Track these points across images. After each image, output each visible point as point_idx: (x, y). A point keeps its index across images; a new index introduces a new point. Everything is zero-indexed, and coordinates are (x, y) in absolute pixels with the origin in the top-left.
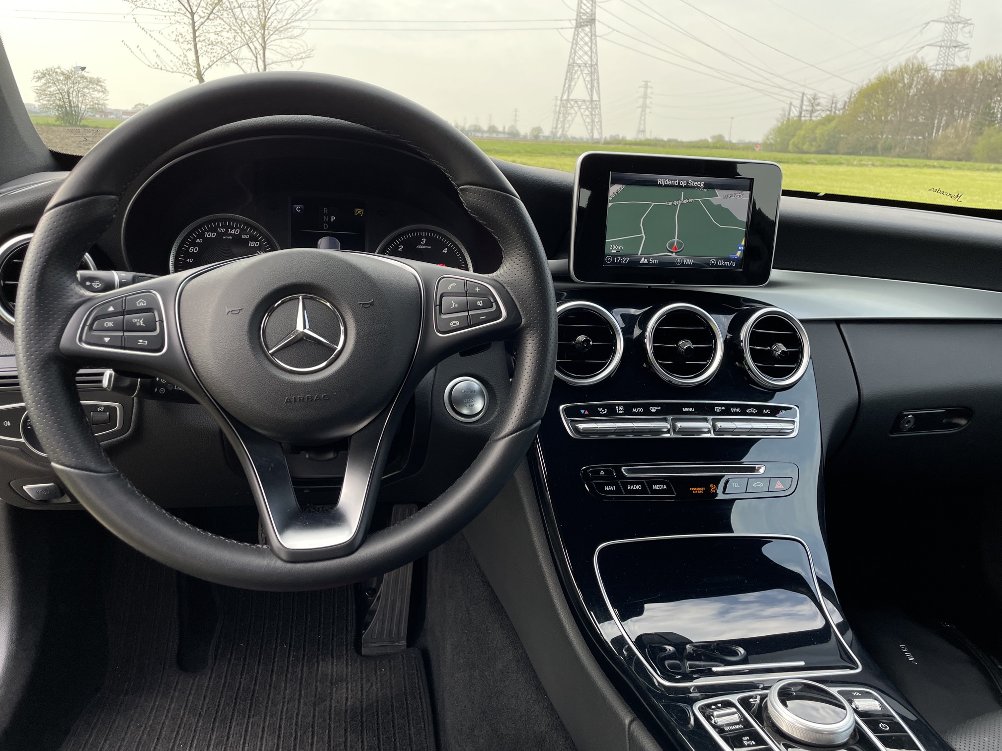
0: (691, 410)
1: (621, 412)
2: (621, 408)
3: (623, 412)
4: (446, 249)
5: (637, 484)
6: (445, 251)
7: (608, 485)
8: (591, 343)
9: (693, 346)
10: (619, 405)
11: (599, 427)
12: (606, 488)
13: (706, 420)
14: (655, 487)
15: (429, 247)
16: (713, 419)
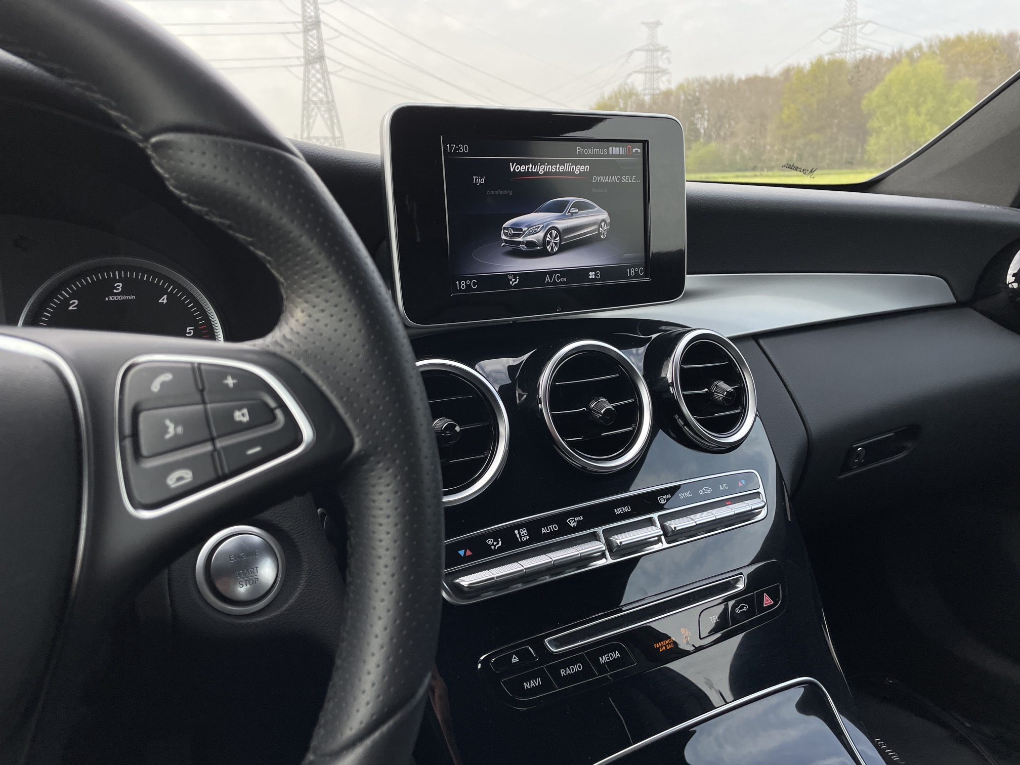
0: (626, 509)
1: (525, 538)
2: (524, 532)
3: (528, 537)
4: (165, 297)
5: (573, 662)
6: (164, 300)
7: (528, 680)
8: (458, 429)
9: (610, 406)
10: (519, 526)
11: (495, 576)
12: (527, 686)
13: (650, 522)
14: (604, 659)
15: (131, 297)
16: (659, 517)
